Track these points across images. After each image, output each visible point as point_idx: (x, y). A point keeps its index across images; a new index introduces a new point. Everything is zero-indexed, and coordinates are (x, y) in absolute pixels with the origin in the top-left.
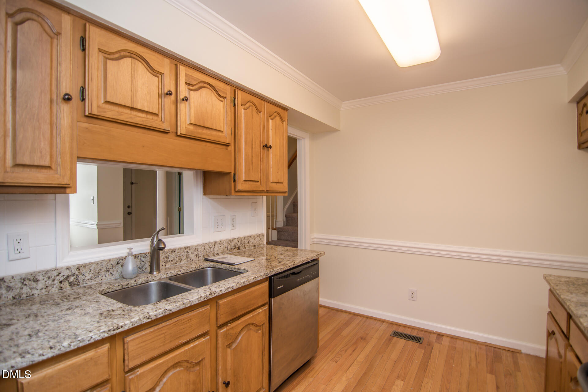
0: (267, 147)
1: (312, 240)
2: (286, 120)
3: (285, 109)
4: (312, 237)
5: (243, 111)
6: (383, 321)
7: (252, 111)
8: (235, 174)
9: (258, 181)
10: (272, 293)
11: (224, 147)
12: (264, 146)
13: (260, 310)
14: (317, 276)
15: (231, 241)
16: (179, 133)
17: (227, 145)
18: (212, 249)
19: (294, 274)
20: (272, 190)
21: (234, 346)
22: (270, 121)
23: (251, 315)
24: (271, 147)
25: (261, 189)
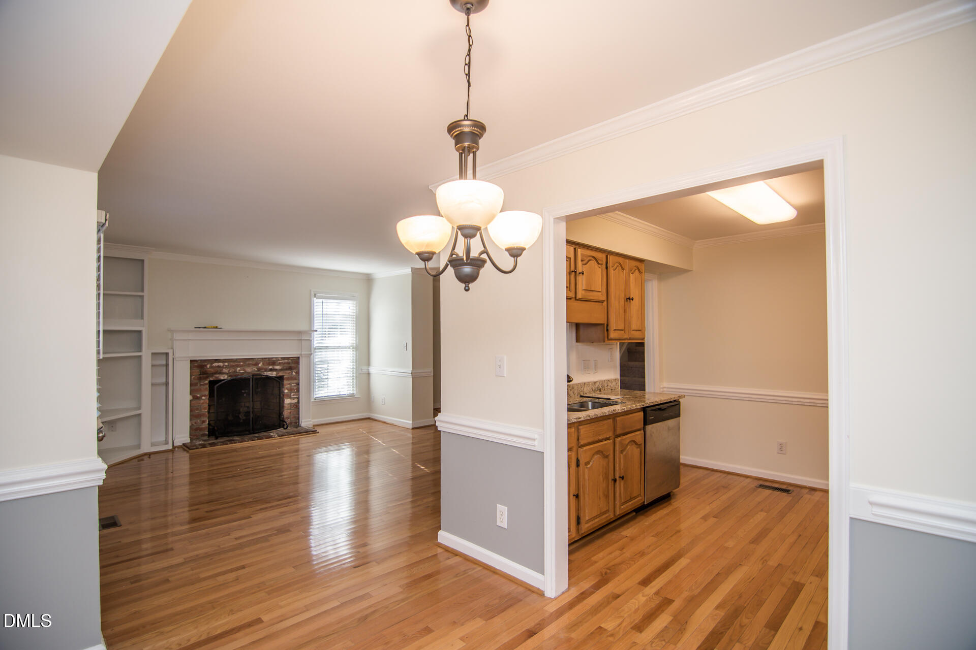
0: (630, 299)
1: (662, 390)
2: (643, 272)
3: (641, 261)
4: (662, 386)
5: (612, 271)
6: (747, 477)
7: (619, 269)
8: (607, 325)
9: (623, 330)
10: (646, 422)
11: (600, 304)
12: (627, 299)
13: (638, 433)
14: (679, 415)
15: (595, 383)
16: (578, 298)
17: (602, 302)
18: (582, 388)
19: (660, 409)
20: (633, 337)
21: (624, 453)
22: (631, 275)
23: (632, 434)
24: (632, 299)
25: (625, 337)
